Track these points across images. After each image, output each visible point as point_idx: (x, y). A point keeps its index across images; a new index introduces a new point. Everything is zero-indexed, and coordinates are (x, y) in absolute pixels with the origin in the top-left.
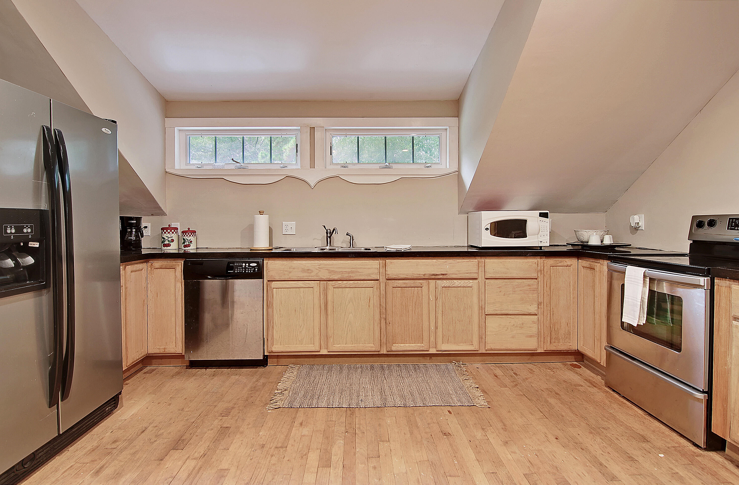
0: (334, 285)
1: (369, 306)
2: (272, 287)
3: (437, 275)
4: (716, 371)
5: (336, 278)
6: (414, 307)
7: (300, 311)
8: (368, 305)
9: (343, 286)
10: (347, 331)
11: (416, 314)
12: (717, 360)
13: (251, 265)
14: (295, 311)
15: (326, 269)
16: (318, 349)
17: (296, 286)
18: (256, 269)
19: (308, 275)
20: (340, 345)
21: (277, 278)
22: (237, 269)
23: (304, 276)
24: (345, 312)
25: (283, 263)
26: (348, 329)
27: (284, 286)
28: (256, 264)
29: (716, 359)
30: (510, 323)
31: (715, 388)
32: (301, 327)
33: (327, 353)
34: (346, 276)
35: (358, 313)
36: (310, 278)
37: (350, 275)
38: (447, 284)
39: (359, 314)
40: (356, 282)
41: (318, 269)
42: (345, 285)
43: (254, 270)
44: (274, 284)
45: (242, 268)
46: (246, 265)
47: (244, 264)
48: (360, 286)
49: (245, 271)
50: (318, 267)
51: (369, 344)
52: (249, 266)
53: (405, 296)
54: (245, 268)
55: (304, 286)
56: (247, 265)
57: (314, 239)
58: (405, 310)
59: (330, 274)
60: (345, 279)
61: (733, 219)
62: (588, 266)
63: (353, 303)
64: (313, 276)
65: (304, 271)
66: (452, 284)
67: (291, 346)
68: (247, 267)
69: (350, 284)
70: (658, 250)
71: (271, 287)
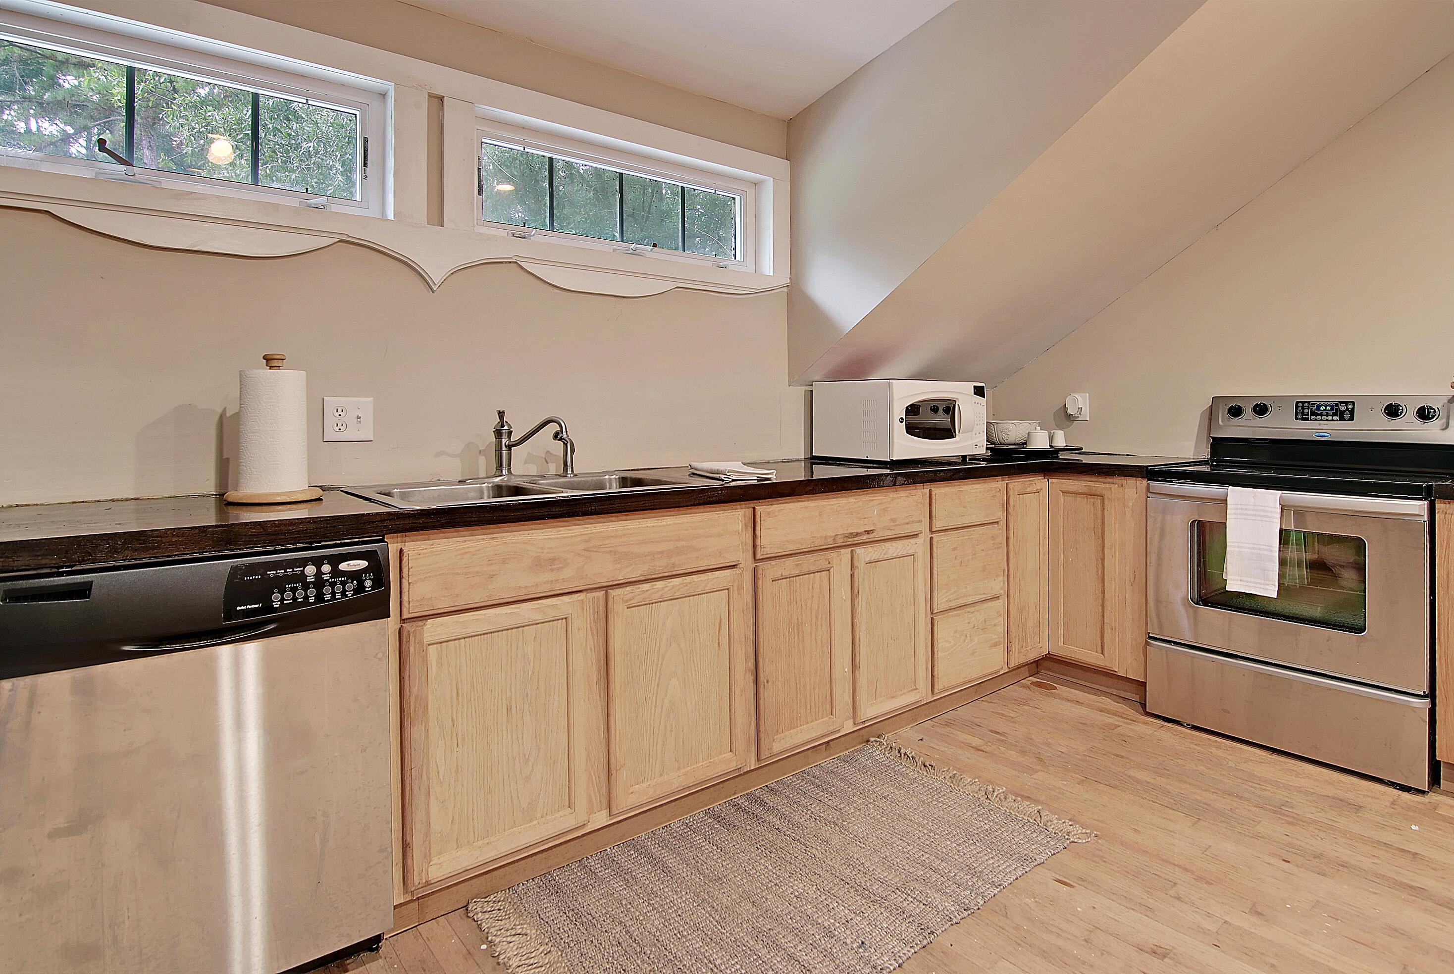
0: (630, 600)
1: (719, 644)
2: (427, 640)
3: (857, 534)
4: (1443, 655)
5: (635, 575)
6: (813, 624)
7: (526, 706)
8: (717, 642)
9: (656, 597)
10: (665, 734)
11: (819, 642)
12: (1446, 638)
13: (343, 566)
14: (509, 710)
15: (607, 552)
16: (582, 818)
17: (512, 623)
18: (368, 583)
19: (550, 576)
20: (645, 785)
21: (443, 605)
22: (282, 592)
23: (541, 582)
24: (658, 676)
25: (466, 545)
26: (665, 727)
27: (470, 631)
28: (363, 564)
29: (1442, 638)
30: (969, 623)
31: (1441, 686)
32: (528, 760)
33: (607, 821)
34: (661, 565)
35: (693, 670)
36: (559, 587)
37: (673, 561)
38: (874, 556)
39: (694, 673)
40: (689, 578)
41: (584, 553)
42: (660, 593)
43: (360, 588)
44: (432, 630)
45: (306, 587)
46: (319, 573)
47: (310, 570)
48: (699, 591)
49: (319, 597)
50: (582, 546)
51: (721, 754)
52: (336, 572)
53: (796, 598)
54: (319, 583)
55: (539, 617)
56: (326, 568)
57: (439, 454)
58: (796, 638)
59: (618, 566)
60: (660, 575)
61: (1303, 403)
62: (1085, 490)
63: (679, 645)
64: (567, 578)
65: (539, 564)
66: (884, 552)
67: (498, 840)
68: (325, 577)
69: (673, 587)
70: (1123, 455)
71: (421, 643)
